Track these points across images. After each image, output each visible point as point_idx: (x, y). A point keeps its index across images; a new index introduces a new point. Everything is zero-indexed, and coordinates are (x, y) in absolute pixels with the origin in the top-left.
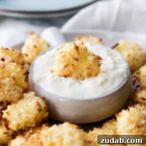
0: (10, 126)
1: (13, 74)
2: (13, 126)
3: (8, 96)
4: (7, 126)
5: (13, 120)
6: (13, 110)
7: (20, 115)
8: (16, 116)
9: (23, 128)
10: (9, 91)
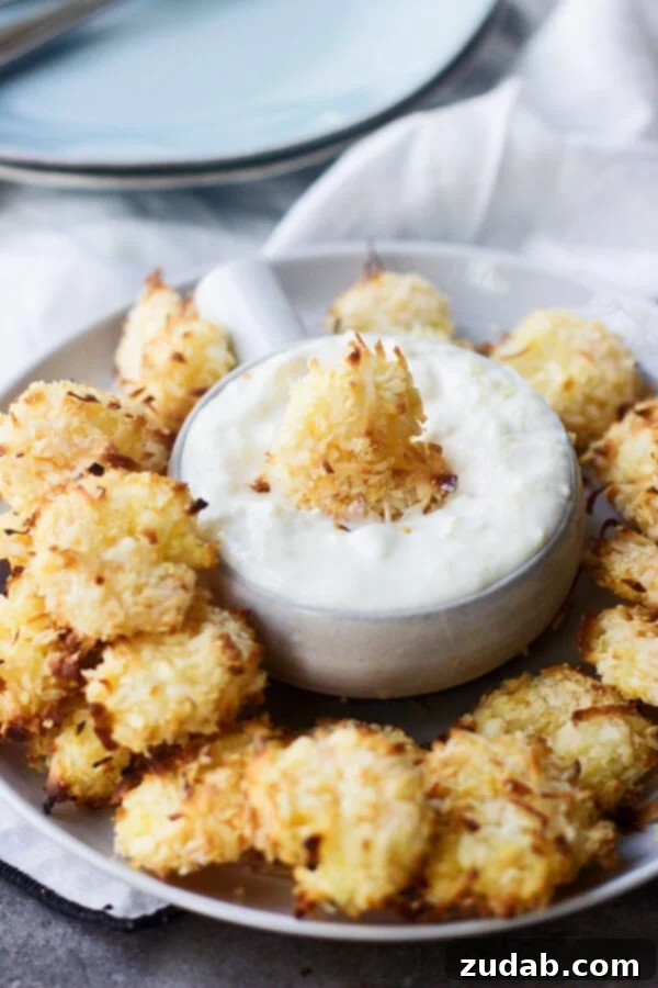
0: (120, 734)
1: (146, 519)
2: (131, 734)
3: (140, 609)
4: (104, 733)
5: (129, 710)
6: (126, 668)
7: (156, 690)
8: (143, 693)
9: (170, 742)
10: (138, 590)
